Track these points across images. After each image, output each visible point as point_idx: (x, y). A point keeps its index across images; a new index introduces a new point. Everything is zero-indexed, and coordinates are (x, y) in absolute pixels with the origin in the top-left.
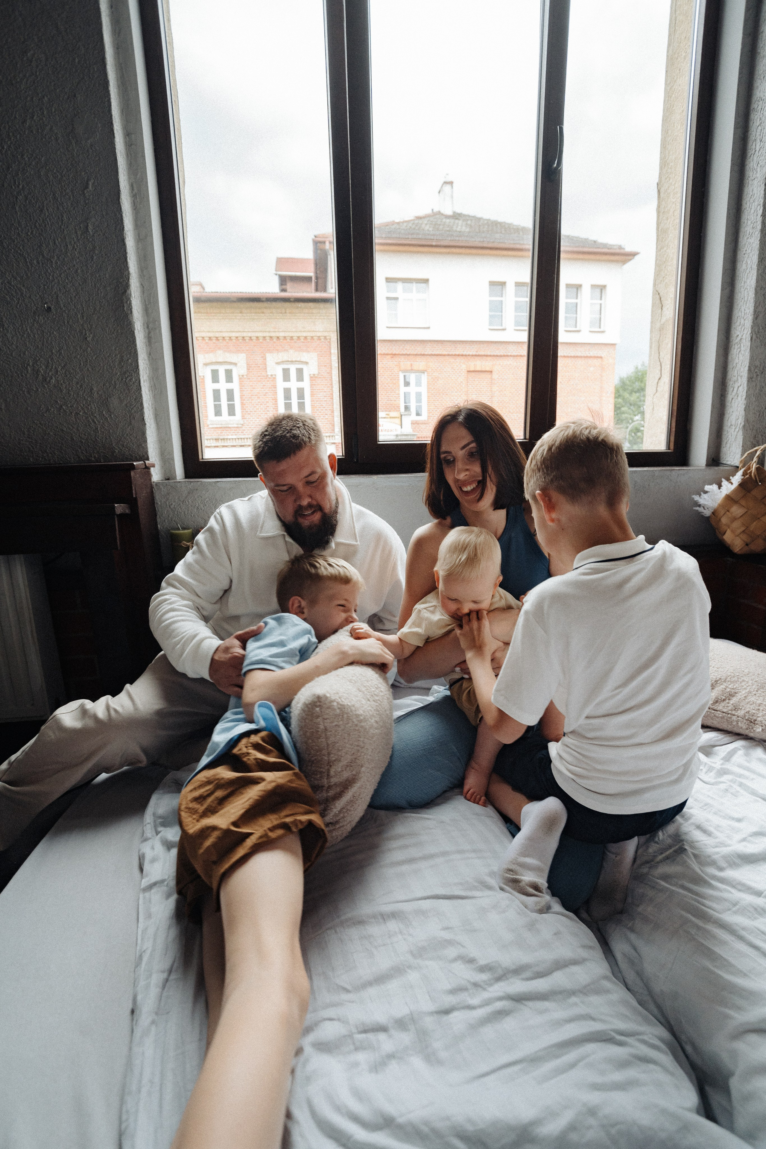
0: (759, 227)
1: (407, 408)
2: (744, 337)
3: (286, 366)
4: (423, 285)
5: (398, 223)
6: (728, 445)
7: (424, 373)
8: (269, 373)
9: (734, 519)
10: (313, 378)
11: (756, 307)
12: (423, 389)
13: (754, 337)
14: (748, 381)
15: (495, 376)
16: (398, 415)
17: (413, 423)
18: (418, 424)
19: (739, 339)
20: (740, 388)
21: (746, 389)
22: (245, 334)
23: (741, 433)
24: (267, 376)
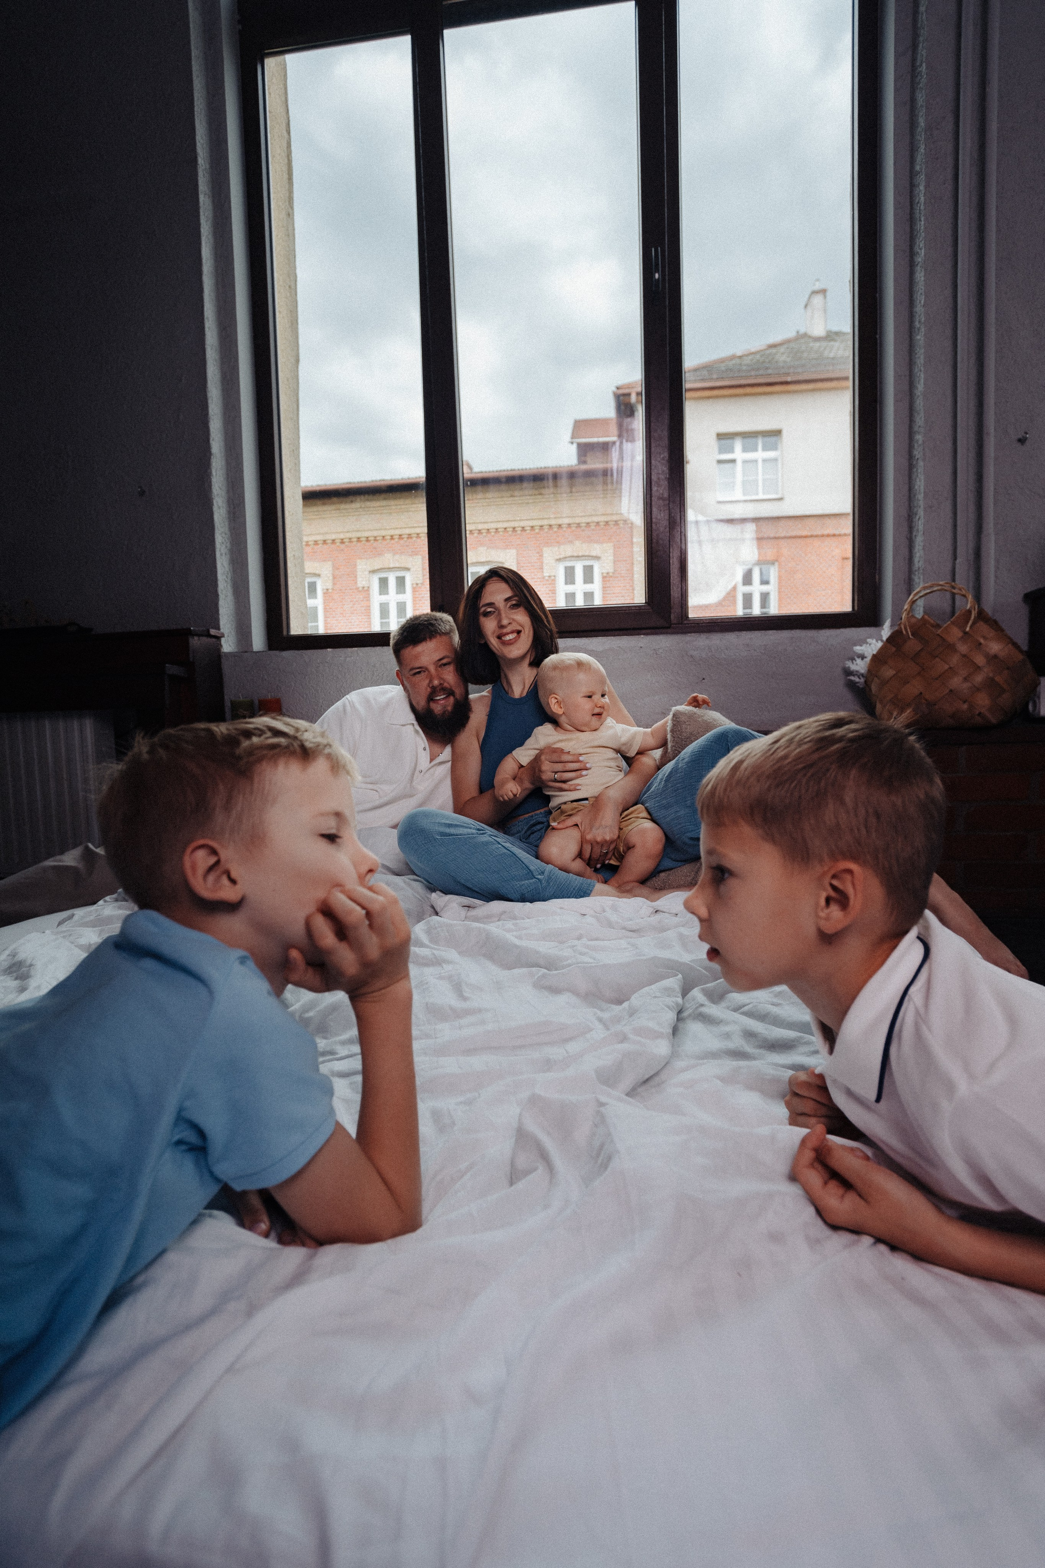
3: (569, 564)
4: (772, 439)
5: (740, 357)
7: (773, 564)
8: (546, 574)
10: (605, 578)
12: (771, 589)
22: (516, 524)
24: (544, 578)
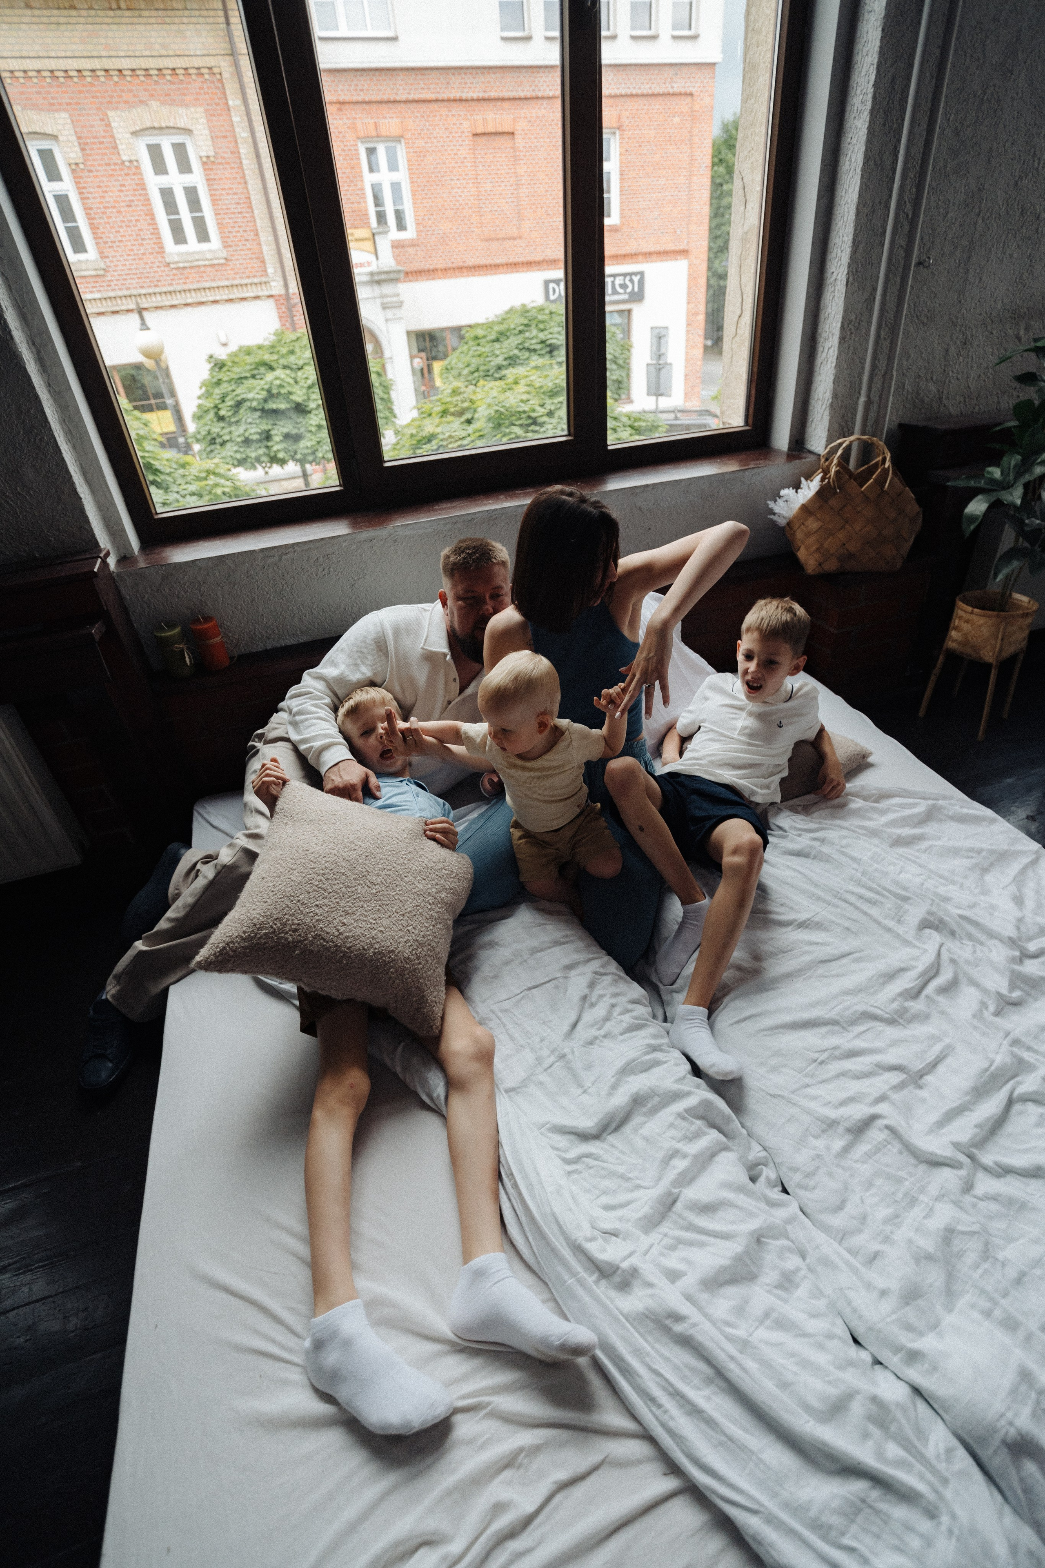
0: (869, 104)
1: (381, 217)
2: (839, 277)
3: (151, 140)
6: (813, 425)
7: (400, 141)
8: (124, 157)
9: (808, 534)
10: (206, 164)
11: (856, 235)
12: (402, 176)
13: (851, 279)
14: (840, 343)
15: (519, 141)
16: (369, 235)
17: (397, 246)
18: (403, 247)
19: (834, 278)
20: (831, 351)
21: (836, 353)
23: (827, 413)
24: (123, 162)
